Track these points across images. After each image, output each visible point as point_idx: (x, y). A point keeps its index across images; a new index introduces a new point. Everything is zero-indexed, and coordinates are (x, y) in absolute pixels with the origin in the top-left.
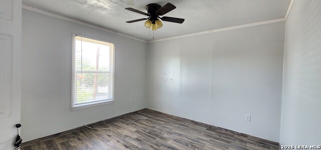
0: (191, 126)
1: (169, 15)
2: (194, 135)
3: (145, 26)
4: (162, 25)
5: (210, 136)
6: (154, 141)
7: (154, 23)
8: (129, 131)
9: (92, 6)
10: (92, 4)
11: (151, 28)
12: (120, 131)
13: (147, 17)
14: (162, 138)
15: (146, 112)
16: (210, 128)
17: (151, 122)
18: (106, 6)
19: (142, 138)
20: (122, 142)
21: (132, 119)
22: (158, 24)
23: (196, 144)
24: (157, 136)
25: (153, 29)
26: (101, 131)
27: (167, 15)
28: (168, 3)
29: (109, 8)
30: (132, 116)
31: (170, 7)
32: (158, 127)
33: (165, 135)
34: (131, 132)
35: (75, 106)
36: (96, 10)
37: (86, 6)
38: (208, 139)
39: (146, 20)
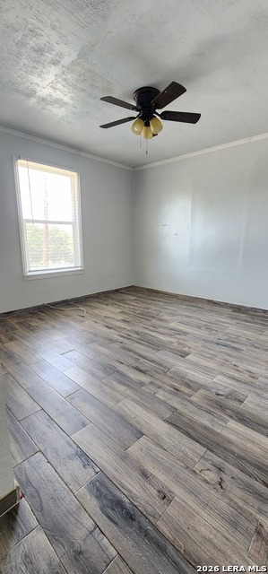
0: (208, 307)
1: (172, 107)
2: (212, 317)
3: (133, 130)
4: (162, 127)
5: (237, 319)
6: (148, 323)
7: (147, 125)
8: (110, 311)
9: (44, 99)
10: (43, 96)
11: (143, 134)
12: (96, 311)
13: (135, 114)
14: (160, 320)
15: (133, 290)
16: (238, 309)
17: (143, 302)
18: (66, 99)
19: (130, 319)
20: (101, 322)
21: (112, 299)
22: (155, 126)
23: (213, 327)
24: (153, 317)
25: (146, 136)
26: (68, 310)
27: (170, 107)
28: (173, 83)
29: (70, 101)
30: (112, 296)
31: (176, 90)
32: (155, 308)
33: (166, 317)
34: (114, 313)
35: (29, 274)
36: (50, 107)
37: (33, 100)
38: (234, 322)
39: (134, 121)
